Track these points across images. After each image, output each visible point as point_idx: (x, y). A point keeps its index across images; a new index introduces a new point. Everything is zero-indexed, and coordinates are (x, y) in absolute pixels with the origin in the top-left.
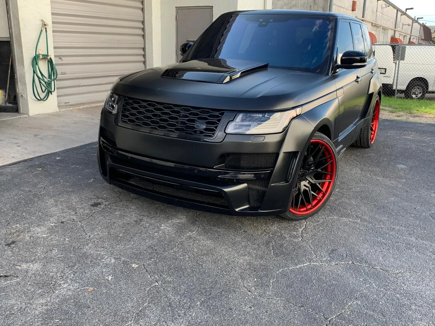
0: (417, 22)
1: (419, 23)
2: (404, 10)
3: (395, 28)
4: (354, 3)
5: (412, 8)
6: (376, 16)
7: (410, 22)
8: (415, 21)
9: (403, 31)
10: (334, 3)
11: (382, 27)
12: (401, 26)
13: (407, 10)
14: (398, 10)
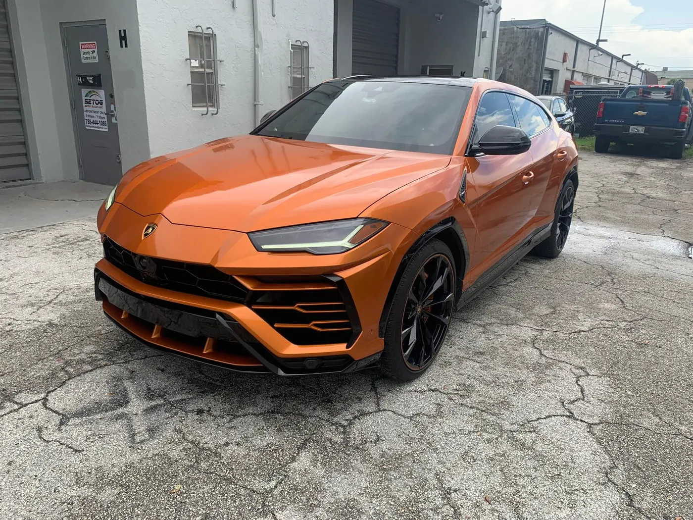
0: (636, 68)
1: (640, 70)
2: (621, 57)
3: (609, 76)
4: (565, 55)
5: (629, 55)
6: (588, 65)
7: (629, 69)
8: (633, 68)
9: (619, 80)
10: (546, 57)
11: (593, 77)
12: (617, 73)
13: (624, 57)
14: (613, 57)
